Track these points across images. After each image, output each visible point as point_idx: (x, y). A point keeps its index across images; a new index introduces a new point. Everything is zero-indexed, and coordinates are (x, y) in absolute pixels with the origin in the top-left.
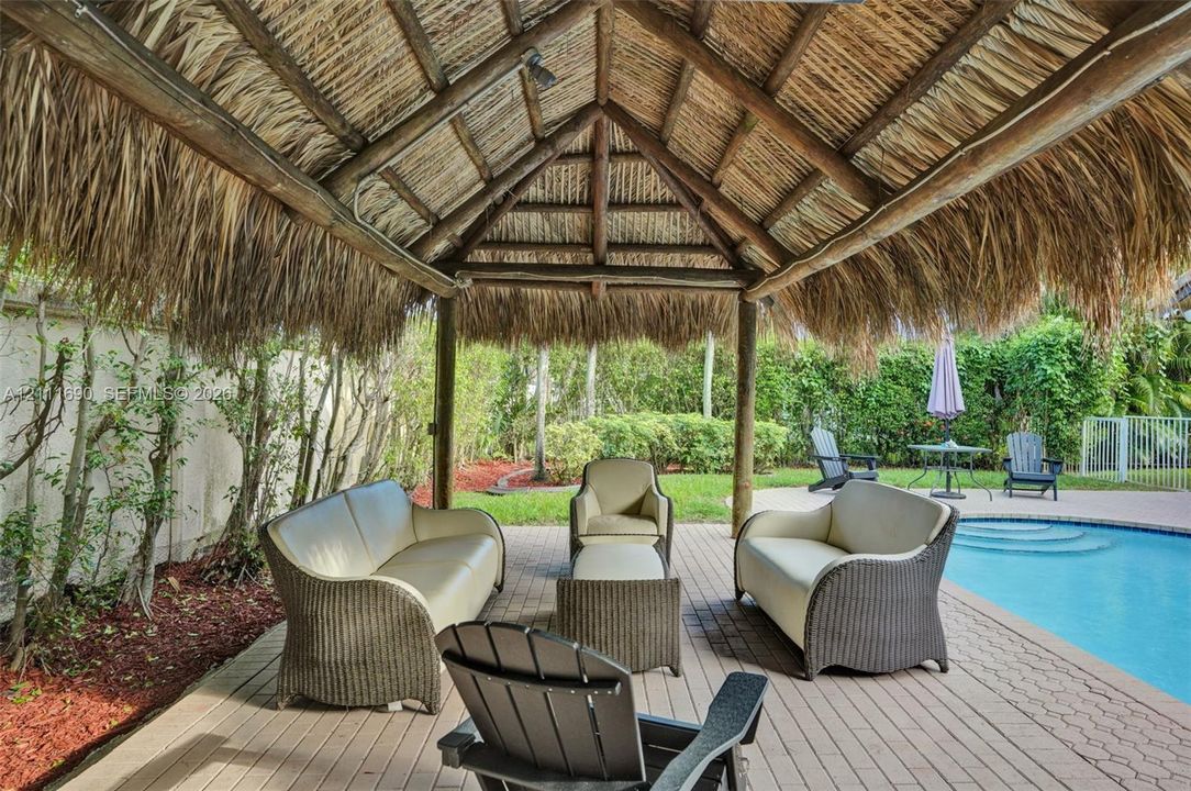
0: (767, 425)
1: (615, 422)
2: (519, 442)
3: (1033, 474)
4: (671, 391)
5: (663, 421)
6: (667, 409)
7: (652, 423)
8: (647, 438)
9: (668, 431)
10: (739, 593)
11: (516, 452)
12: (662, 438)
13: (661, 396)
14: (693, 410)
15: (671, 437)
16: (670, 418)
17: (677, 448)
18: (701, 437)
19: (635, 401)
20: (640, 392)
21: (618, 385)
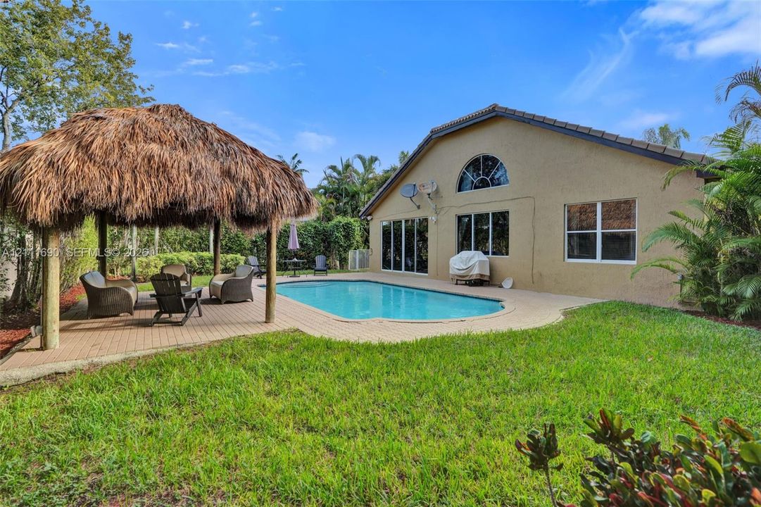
0: (236, 256)
1: (169, 256)
2: (117, 268)
3: (323, 268)
4: (196, 243)
5: (191, 255)
6: (194, 251)
7: (186, 256)
8: (184, 262)
9: (194, 259)
10: (211, 296)
11: (115, 272)
12: (191, 262)
13: (190, 245)
14: (206, 251)
15: (195, 262)
16: (194, 254)
17: (198, 266)
18: (208, 261)
19: (178, 247)
20: (180, 243)
21: (170, 240)
